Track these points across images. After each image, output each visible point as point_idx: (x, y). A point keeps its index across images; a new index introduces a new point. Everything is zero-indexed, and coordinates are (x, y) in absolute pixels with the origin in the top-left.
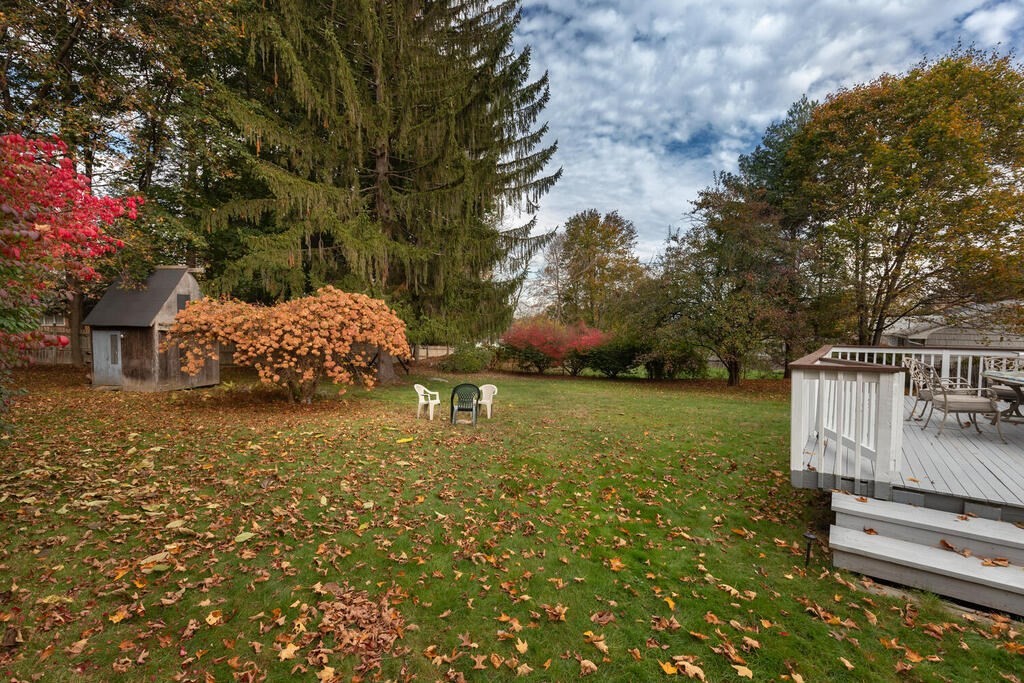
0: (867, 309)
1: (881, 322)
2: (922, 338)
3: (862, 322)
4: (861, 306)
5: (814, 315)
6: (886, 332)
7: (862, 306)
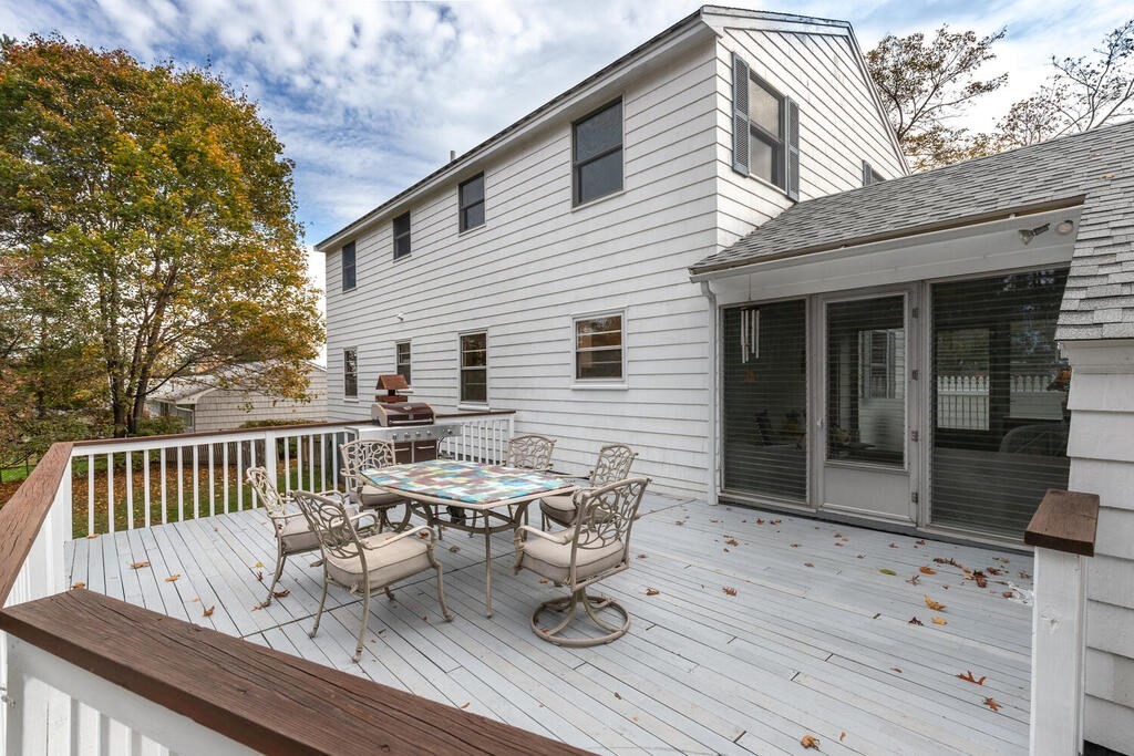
0: (121, 367)
1: (142, 385)
2: (191, 402)
3: (116, 386)
4: (112, 364)
5: (36, 376)
6: (149, 397)
7: (115, 363)
